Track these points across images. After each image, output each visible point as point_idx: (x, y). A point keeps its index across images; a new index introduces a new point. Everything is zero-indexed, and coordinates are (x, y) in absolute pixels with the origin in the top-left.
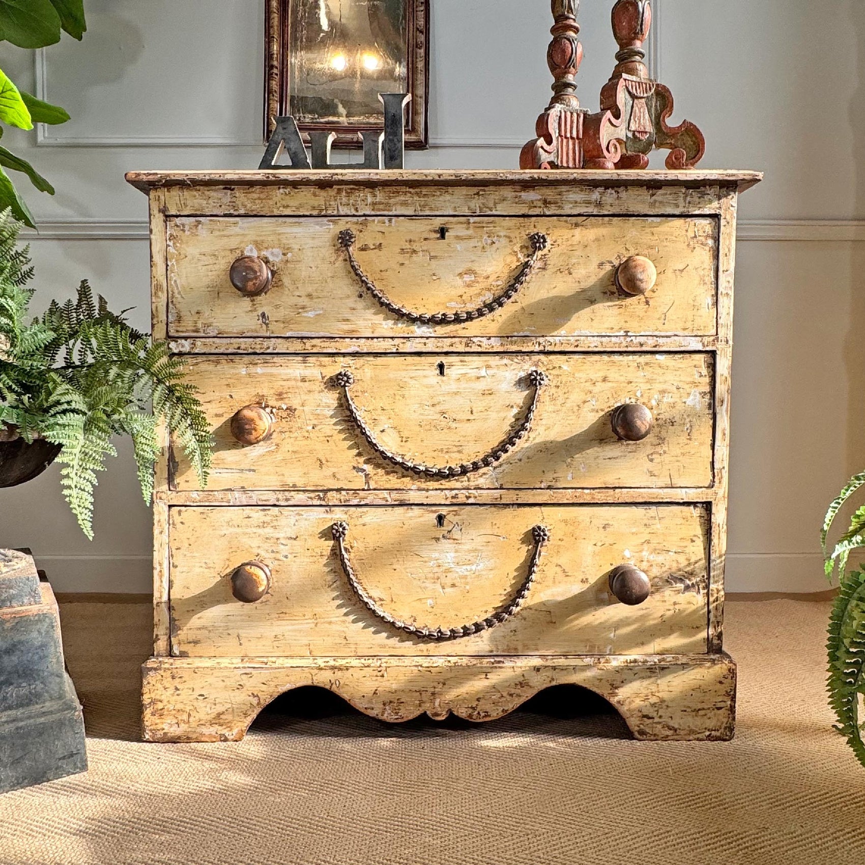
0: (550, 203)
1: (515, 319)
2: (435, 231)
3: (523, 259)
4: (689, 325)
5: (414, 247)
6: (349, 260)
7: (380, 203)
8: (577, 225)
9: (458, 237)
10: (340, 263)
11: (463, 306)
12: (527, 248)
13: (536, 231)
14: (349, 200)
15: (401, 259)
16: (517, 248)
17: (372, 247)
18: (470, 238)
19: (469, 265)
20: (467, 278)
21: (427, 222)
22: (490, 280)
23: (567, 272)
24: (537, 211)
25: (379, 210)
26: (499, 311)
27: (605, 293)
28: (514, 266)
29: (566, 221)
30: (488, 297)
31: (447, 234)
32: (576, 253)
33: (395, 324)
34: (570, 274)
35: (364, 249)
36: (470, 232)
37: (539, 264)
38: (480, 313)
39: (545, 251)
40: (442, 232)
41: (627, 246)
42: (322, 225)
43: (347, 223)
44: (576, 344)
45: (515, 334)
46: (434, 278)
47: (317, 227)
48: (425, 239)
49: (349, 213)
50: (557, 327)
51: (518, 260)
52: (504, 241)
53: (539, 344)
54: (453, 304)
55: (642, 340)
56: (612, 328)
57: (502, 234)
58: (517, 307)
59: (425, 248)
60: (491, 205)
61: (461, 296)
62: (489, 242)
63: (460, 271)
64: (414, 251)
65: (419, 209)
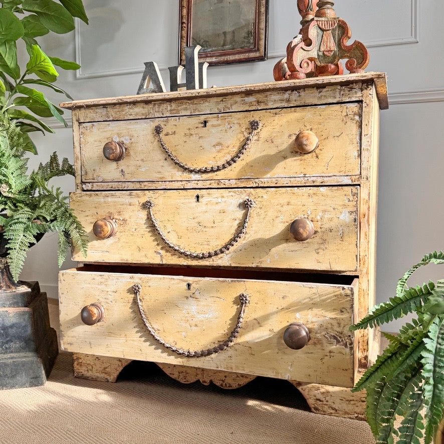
0: (261, 102)
1: (243, 169)
2: (202, 123)
3: (247, 135)
4: (343, 169)
5: (191, 132)
6: (160, 141)
7: (174, 110)
8: (276, 114)
9: (213, 126)
10: (156, 143)
11: (215, 163)
12: (249, 129)
13: (253, 119)
14: (159, 109)
15: (184, 139)
16: (243, 130)
17: (171, 133)
18: (219, 125)
19: (218, 140)
20: (218, 148)
21: (197, 118)
22: (230, 148)
23: (270, 141)
24: (254, 108)
25: (174, 113)
26: (234, 165)
27: (292, 152)
28: (242, 140)
29: (270, 112)
30: (229, 158)
31: (207, 124)
32: (275, 130)
33: (182, 173)
34: (273, 142)
35: (167, 135)
36: (219, 122)
37: (255, 138)
38: (224, 167)
39: (259, 130)
40: (205, 123)
41: (305, 124)
42: (147, 123)
43: (159, 121)
44: (276, 182)
45: (243, 177)
46: (201, 148)
47: (145, 124)
48: (197, 128)
49: (159, 116)
50: (267, 172)
51: (244, 136)
52: (236, 126)
53: (256, 183)
54: (210, 162)
55: (314, 179)
56: (296, 173)
57: (235, 122)
58: (244, 163)
59: (196, 132)
60: (229, 106)
61: (215, 158)
62: (229, 127)
63: (214, 144)
64: (191, 135)
65: (193, 111)
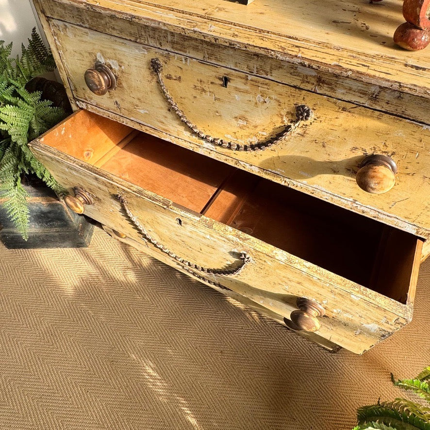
0: (324, 82)
1: (272, 162)
2: (220, 79)
3: (287, 123)
4: (413, 217)
5: (204, 87)
6: (158, 82)
7: (177, 43)
8: (344, 109)
9: (236, 89)
10: (154, 83)
11: (236, 139)
12: (292, 115)
13: (303, 103)
14: (154, 34)
15: (194, 93)
16: (284, 113)
17: (175, 78)
18: (247, 92)
19: (243, 113)
20: (241, 122)
21: (213, 68)
22: (258, 129)
23: (321, 144)
24: (309, 87)
25: (177, 49)
26: (259, 152)
27: (349, 170)
28: (278, 125)
29: (335, 103)
30: (255, 141)
31: (229, 84)
32: (335, 133)
33: (191, 135)
34: (324, 146)
35: (169, 77)
36: (247, 87)
37: (299, 131)
38: (246, 148)
39: (307, 122)
40: (226, 81)
41: (387, 143)
42: (140, 50)
43: (156, 53)
44: (313, 192)
45: (270, 170)
46: (217, 114)
47: (137, 51)
48: (212, 83)
49: (156, 46)
50: (302, 177)
51: (283, 122)
52: (274, 104)
53: (285, 182)
54: (229, 136)
55: (365, 209)
56: (344, 194)
57: (273, 96)
58: (275, 155)
59: (211, 90)
60: (268, 69)
61: (235, 133)
62: (262, 100)
63: (237, 115)
64: (204, 90)
65: (207, 56)
